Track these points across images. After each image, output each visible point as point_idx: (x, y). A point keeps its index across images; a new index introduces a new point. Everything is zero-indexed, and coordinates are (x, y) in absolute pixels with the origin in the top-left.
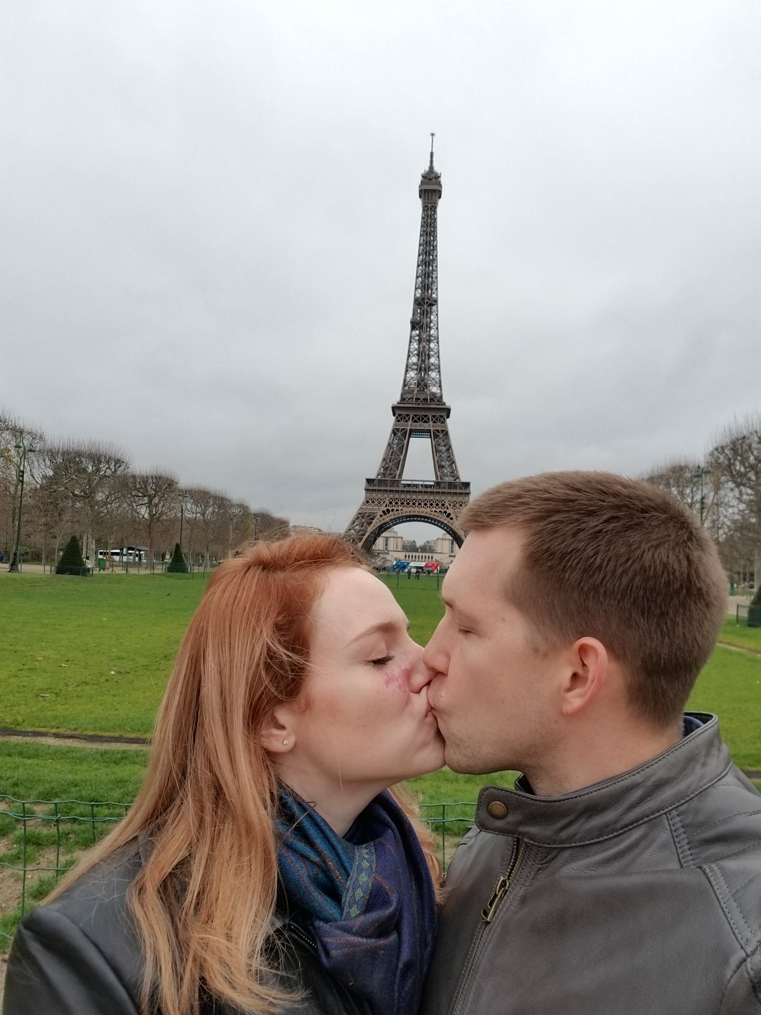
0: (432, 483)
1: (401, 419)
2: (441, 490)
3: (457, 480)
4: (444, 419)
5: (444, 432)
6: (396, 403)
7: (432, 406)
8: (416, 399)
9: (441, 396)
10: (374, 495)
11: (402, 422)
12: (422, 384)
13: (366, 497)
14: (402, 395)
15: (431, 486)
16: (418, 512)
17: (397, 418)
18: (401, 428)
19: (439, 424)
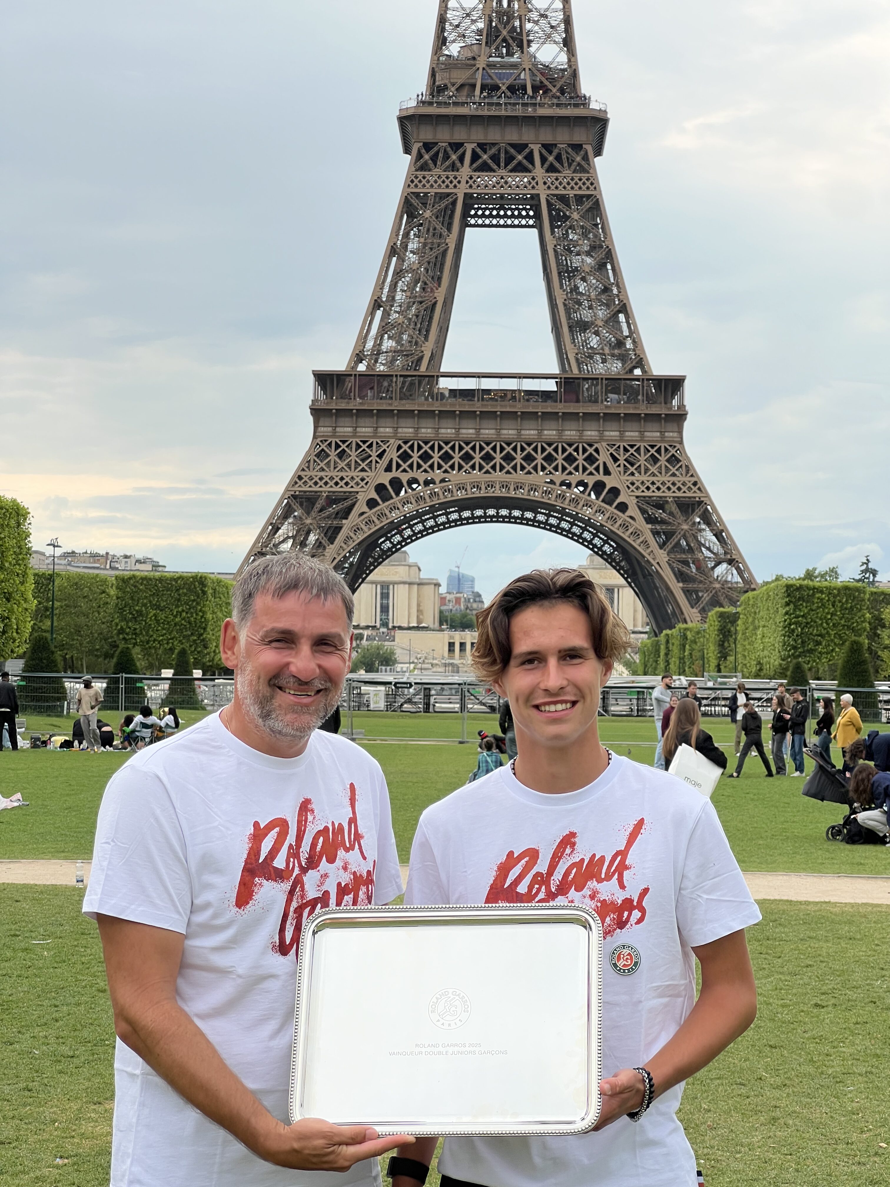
0: (550, 386)
1: (434, 158)
2: (581, 409)
3: (638, 372)
4: (586, 158)
5: (587, 205)
6: (413, 104)
7: (542, 112)
8: (483, 88)
9: (575, 74)
10: (345, 430)
11: (437, 171)
12: (505, 33)
13: (315, 437)
14: (433, 74)
15: (546, 395)
16: (505, 486)
17: (420, 156)
18: (433, 191)
19: (567, 172)
